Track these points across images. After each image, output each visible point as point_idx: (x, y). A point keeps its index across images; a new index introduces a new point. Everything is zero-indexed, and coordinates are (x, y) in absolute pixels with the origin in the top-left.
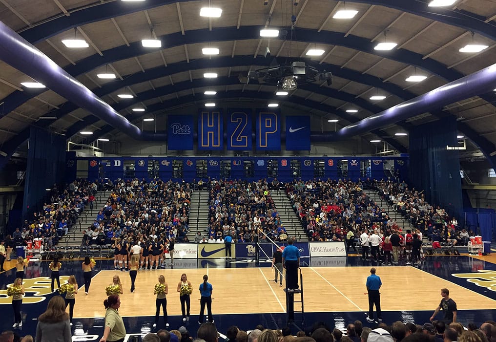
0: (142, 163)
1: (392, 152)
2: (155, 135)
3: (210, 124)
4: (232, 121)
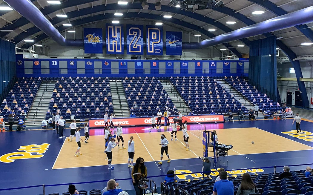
0: (72, 63)
1: (234, 57)
2: (75, 42)
3: (115, 35)
4: (130, 34)
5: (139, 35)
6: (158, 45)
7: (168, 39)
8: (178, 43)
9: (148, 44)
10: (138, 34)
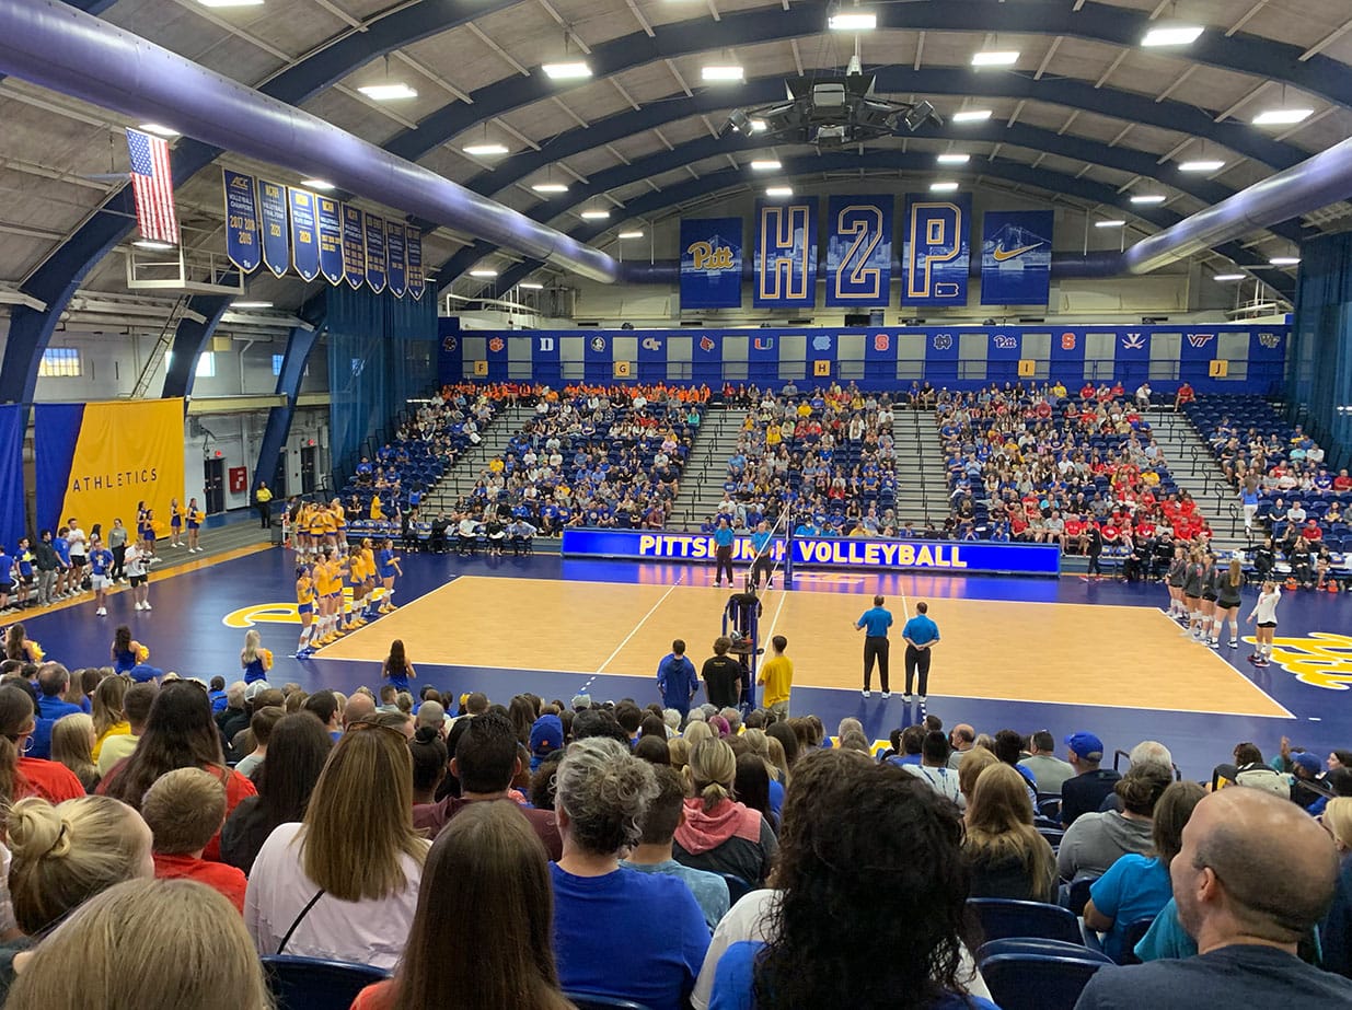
0: (599, 345)
1: (1272, 308)
2: (651, 270)
3: (784, 239)
4: (841, 231)
5: (874, 233)
6: (950, 265)
7: (991, 244)
8: (1034, 258)
9: (909, 264)
10: (872, 228)
